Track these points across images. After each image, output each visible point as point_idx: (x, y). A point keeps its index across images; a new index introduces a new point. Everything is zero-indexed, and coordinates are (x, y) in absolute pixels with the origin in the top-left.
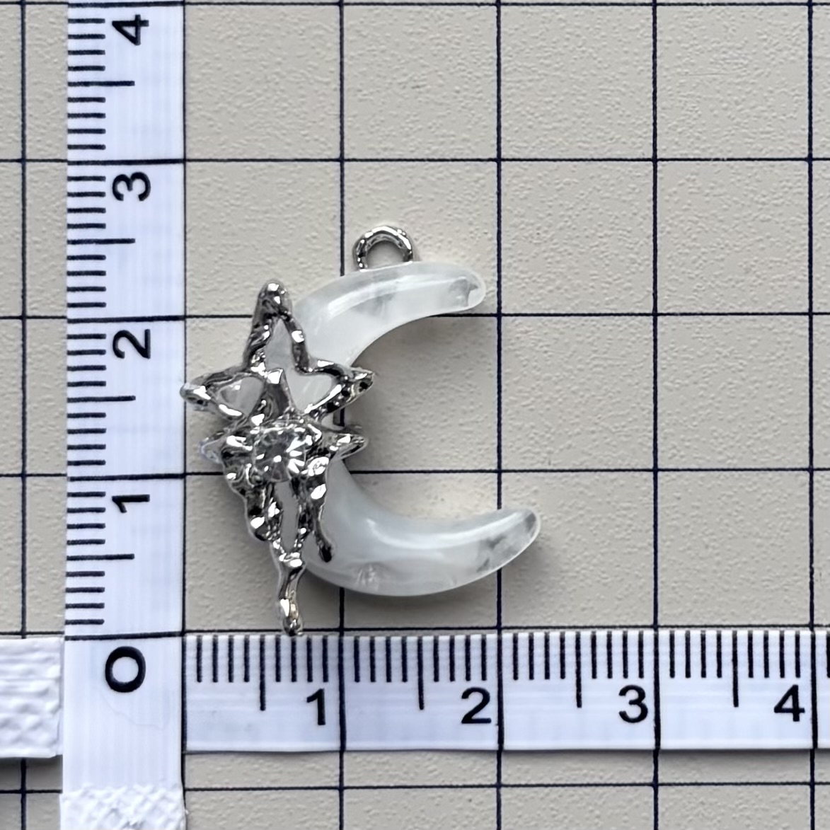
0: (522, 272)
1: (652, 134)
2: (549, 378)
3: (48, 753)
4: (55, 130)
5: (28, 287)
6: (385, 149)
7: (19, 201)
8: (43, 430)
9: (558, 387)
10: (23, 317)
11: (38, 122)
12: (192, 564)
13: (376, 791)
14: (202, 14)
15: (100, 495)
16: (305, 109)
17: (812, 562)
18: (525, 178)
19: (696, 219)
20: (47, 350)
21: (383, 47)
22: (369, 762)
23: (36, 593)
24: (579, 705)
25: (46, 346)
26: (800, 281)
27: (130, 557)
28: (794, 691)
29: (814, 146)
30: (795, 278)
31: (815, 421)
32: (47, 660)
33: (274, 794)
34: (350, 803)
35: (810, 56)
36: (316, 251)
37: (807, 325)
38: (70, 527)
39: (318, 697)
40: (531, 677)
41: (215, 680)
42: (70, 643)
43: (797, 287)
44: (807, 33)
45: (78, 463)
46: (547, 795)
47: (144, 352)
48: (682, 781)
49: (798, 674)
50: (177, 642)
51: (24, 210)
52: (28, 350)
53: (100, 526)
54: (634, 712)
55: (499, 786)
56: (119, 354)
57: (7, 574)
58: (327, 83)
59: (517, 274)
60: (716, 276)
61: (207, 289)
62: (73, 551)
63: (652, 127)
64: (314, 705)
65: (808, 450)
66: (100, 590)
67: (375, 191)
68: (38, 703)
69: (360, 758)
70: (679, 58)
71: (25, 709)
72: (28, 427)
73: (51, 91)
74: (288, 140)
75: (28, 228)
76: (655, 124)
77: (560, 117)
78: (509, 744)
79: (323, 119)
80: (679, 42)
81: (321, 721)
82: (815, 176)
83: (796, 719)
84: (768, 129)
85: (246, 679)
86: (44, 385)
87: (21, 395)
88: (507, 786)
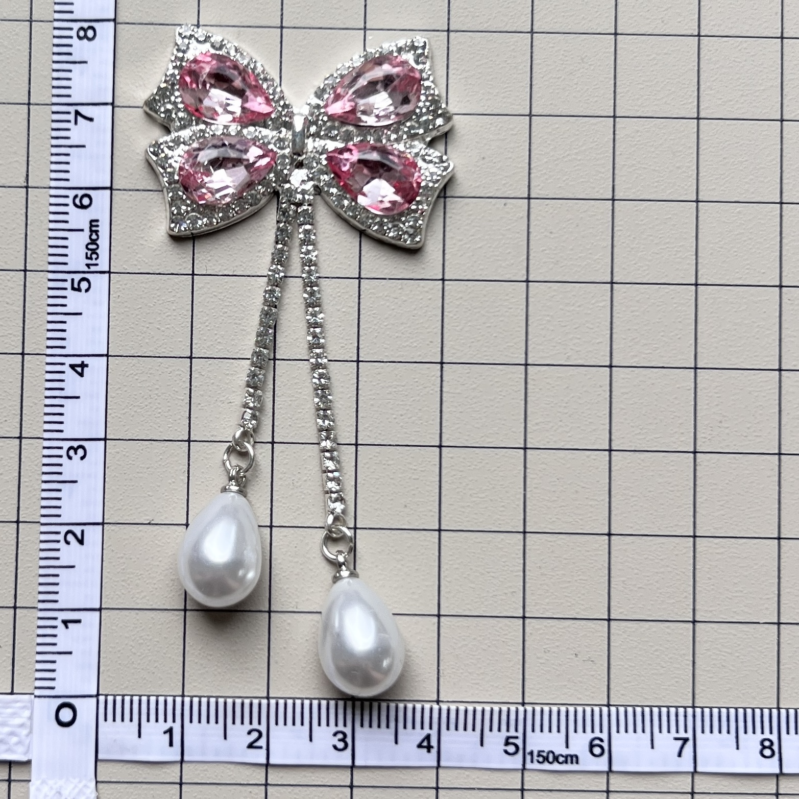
0: (284, 503)
1: (355, 431)
2: (297, 562)
3: (24, 759)
4: (38, 422)
5: (21, 505)
6: (212, 436)
7: (18, 460)
8: (27, 583)
9: (301, 567)
10: (18, 522)
11: (29, 417)
12: (103, 658)
13: (200, 786)
14: (117, 362)
15: (55, 619)
16: (170, 413)
17: (438, 666)
18: (287, 453)
19: (378, 477)
20: (29, 540)
21: (212, 381)
22: (196, 770)
23: (19, 671)
24: (311, 740)
25: (29, 538)
26: (435, 512)
27: (70, 653)
28: (428, 737)
29: (444, 439)
30: (431, 511)
31: (442, 589)
32: (24, 707)
33: (144, 786)
34: (185, 792)
35: (441, 391)
36: (174, 489)
37: (437, 536)
38: (38, 636)
39: (170, 731)
40: (285, 724)
41: (114, 720)
42: (37, 699)
43: (432, 516)
44: (439, 378)
45: (44, 601)
46: (293, 790)
47: (81, 542)
48: (366, 785)
49: (431, 728)
50: (94, 700)
51: (20, 464)
52: (20, 540)
53: (55, 636)
54: (341, 745)
55: (266, 785)
56: (68, 543)
57: (4, 661)
58: (183, 400)
59: (281, 504)
60: (389, 509)
61: (115, 508)
62: (40, 649)
63: (355, 427)
64: (168, 735)
65: (436, 605)
66: (54, 671)
67: (206, 458)
68: (18, 730)
69: (192, 766)
70: (371, 390)
71: (12, 734)
72: (19, 581)
73: (36, 401)
74: (162, 430)
75: (22, 474)
76: (357, 425)
77: (306, 420)
78: (272, 761)
79: (180, 419)
80: (371, 382)
81: (171, 744)
82: (443, 456)
83: (429, 751)
84: (418, 430)
85: (131, 720)
86: (27, 558)
87: (15, 564)
88: (270, 785)
